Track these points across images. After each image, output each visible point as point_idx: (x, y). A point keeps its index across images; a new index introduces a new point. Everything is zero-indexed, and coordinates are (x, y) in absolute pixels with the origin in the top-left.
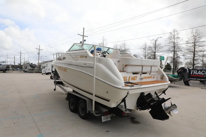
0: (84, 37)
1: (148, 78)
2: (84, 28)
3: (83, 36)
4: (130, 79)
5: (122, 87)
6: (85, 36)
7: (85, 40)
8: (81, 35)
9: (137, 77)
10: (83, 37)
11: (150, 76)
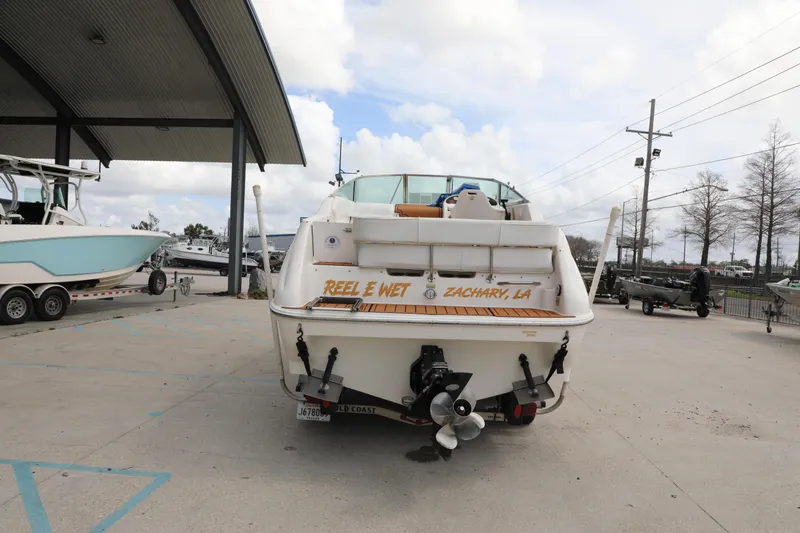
0: (654, 136)
1: (479, 293)
2: (653, 101)
3: (650, 133)
4: (370, 291)
5: (283, 310)
6: (660, 135)
7: (657, 152)
8: (639, 132)
9: (409, 285)
10: (650, 141)
11: (494, 285)
